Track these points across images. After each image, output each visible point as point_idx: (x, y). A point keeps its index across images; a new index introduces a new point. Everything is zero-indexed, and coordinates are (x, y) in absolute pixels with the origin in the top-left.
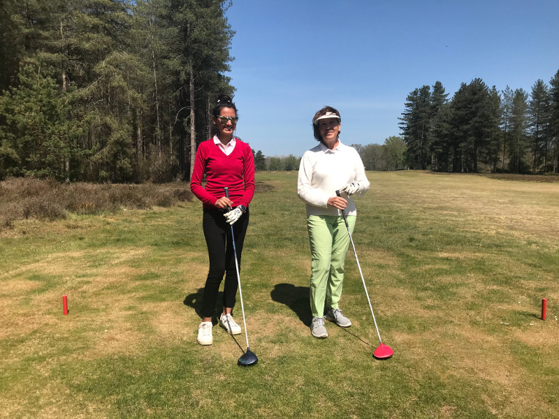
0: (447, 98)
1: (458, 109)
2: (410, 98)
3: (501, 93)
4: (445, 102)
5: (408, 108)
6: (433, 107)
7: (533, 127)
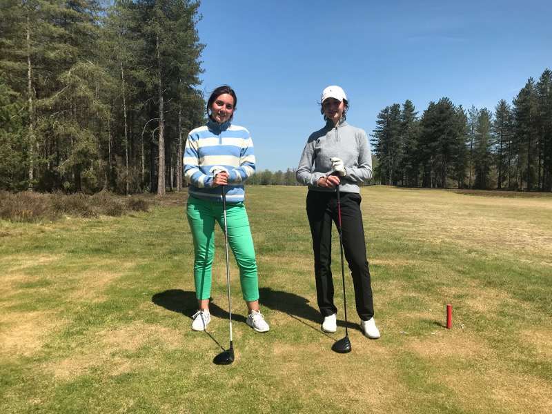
0: (416, 116)
1: (426, 126)
2: (381, 116)
3: (466, 111)
4: (414, 121)
5: (379, 126)
6: (403, 125)
7: (497, 145)
